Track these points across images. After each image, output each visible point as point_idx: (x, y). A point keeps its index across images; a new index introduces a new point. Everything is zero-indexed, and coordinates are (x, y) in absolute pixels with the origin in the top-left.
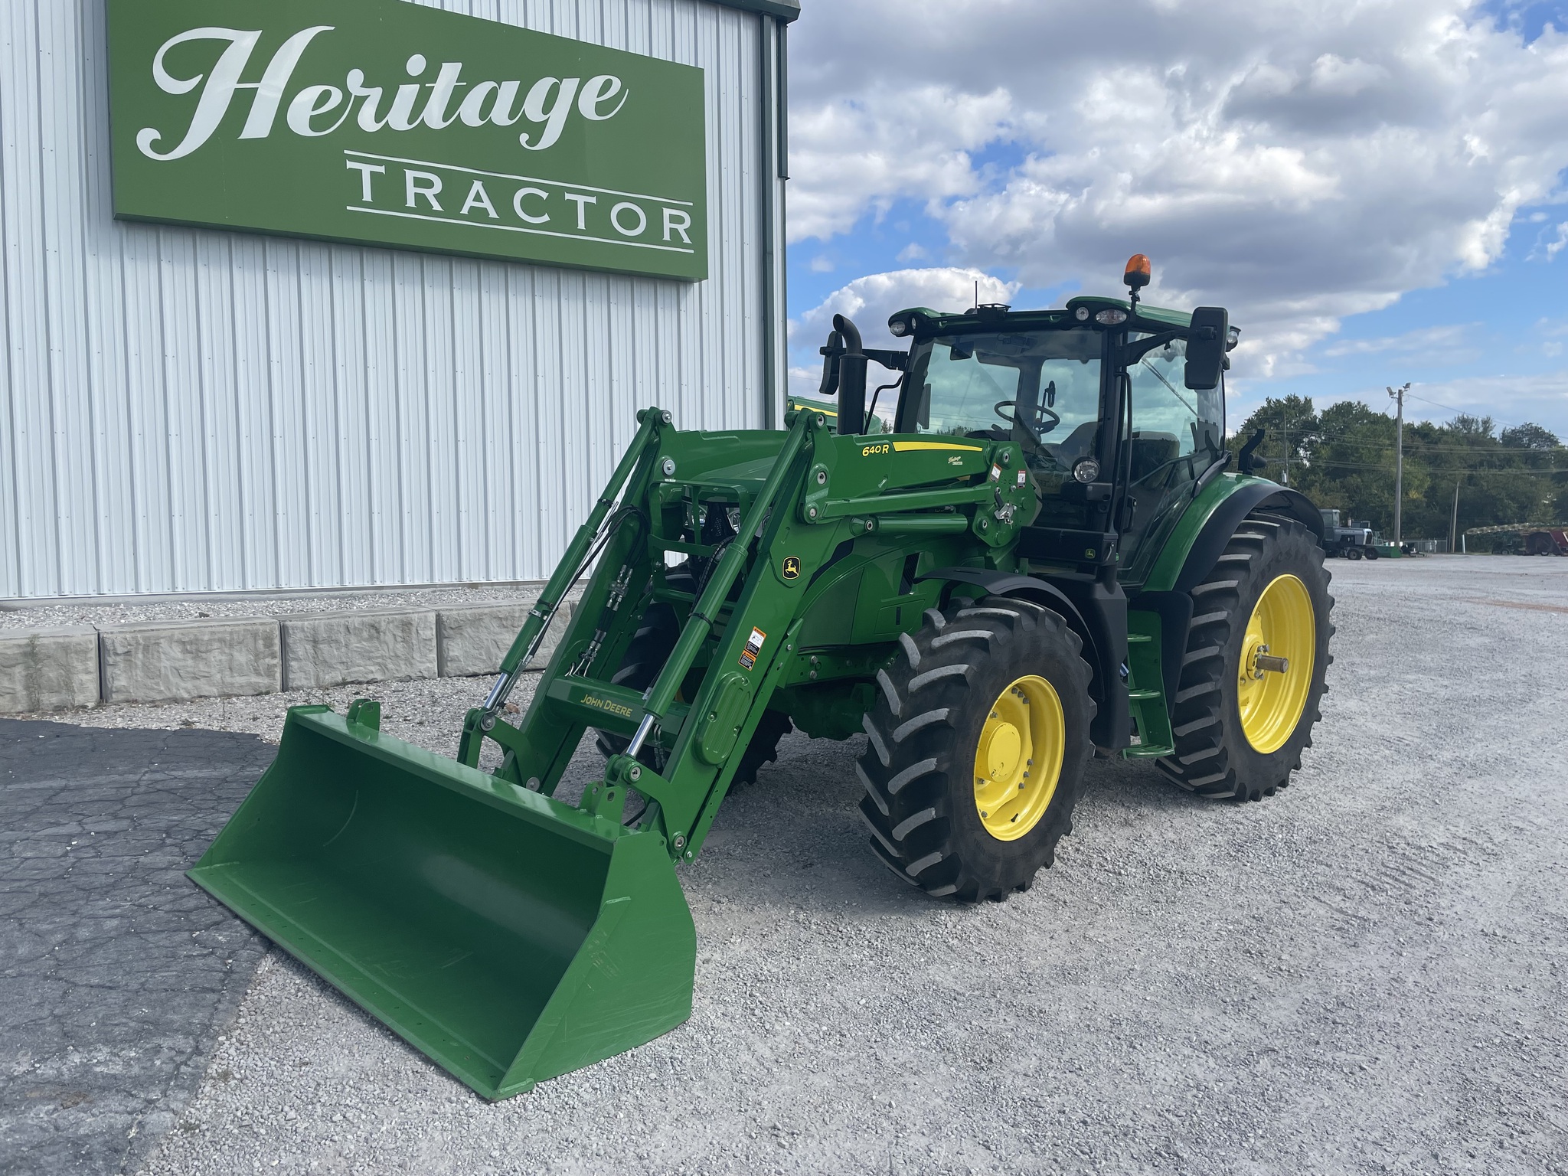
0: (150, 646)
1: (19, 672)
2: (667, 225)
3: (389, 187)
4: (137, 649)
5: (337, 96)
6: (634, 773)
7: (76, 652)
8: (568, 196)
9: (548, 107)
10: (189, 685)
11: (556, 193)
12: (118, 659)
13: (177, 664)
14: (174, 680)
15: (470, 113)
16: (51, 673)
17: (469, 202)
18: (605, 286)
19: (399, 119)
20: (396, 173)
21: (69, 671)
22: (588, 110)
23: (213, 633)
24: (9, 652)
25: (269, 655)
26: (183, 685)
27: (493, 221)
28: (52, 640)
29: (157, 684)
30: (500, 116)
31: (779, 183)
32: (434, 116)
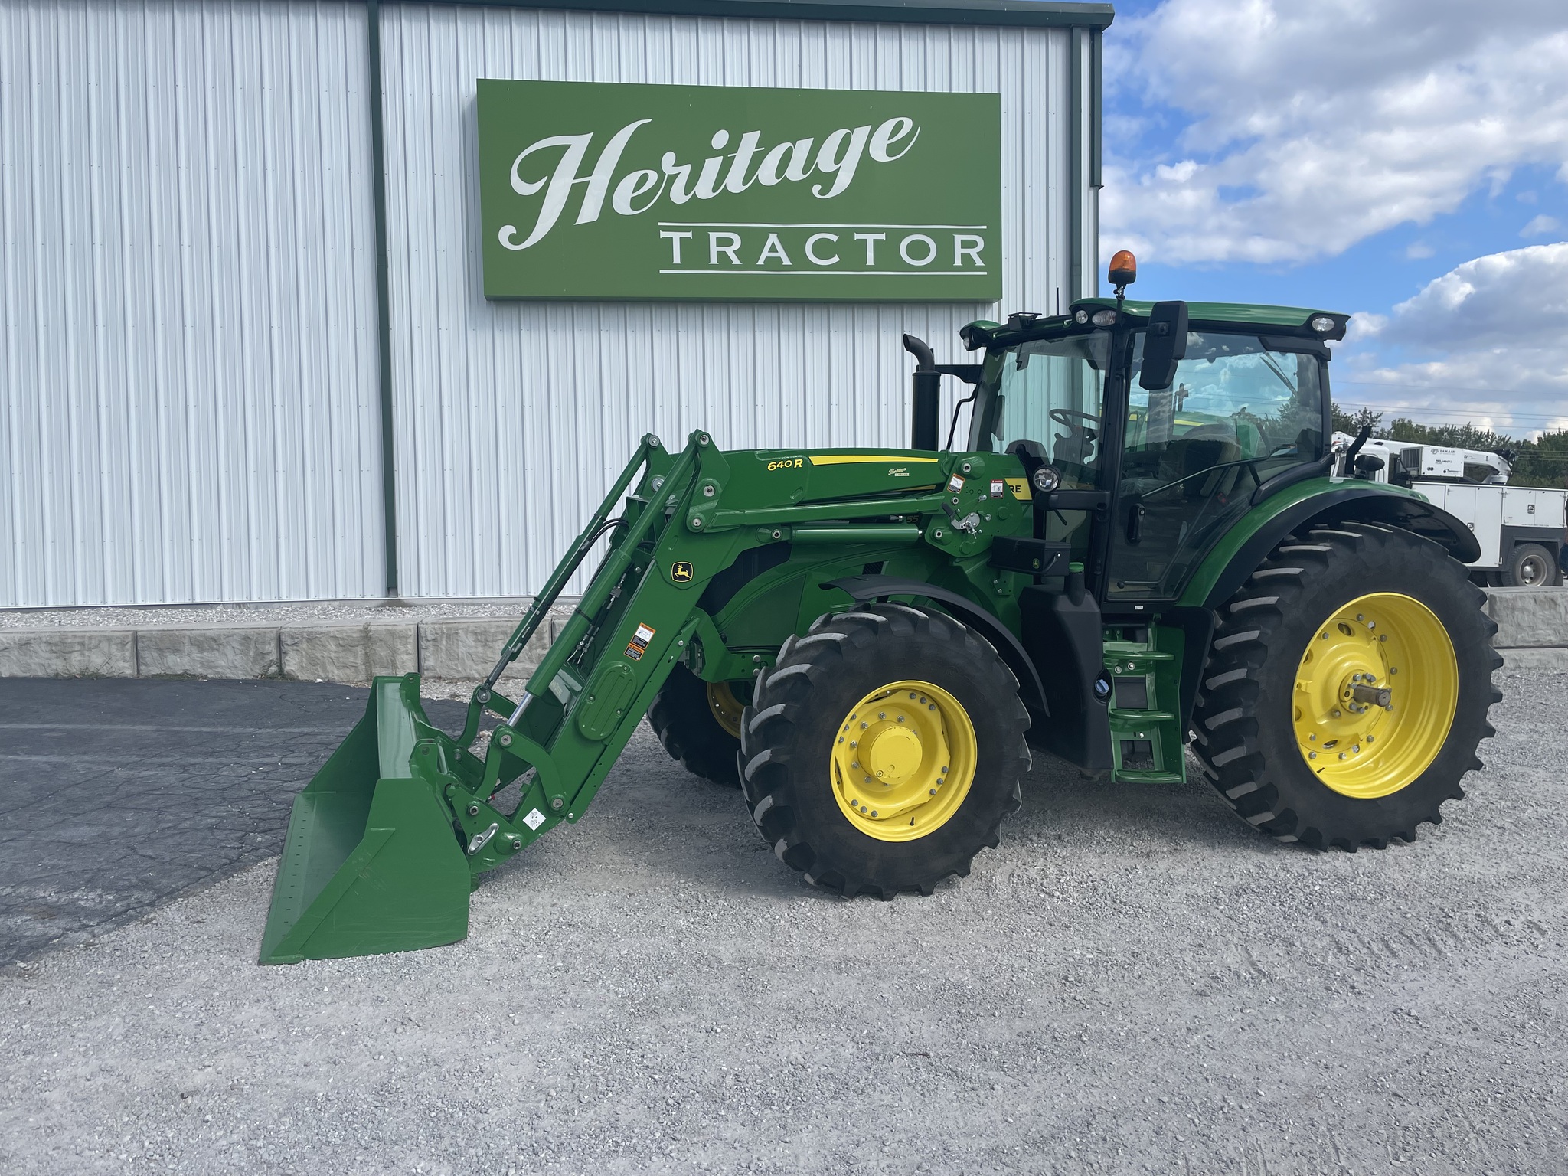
0: (451, 635)
1: (360, 650)
2: (958, 250)
3: (695, 250)
4: (442, 637)
5: (653, 177)
6: (505, 740)
7: (400, 637)
8: (857, 236)
9: (839, 157)
10: (479, 667)
11: (846, 235)
12: (428, 644)
13: (472, 651)
14: (468, 662)
15: (767, 175)
16: (382, 653)
17: (766, 253)
18: (899, 316)
19: (704, 190)
20: (702, 236)
21: (394, 651)
22: (879, 154)
23: (498, 626)
24: (355, 635)
25: (540, 647)
26: (475, 667)
27: (787, 268)
28: (384, 627)
29: (456, 665)
30: (794, 173)
31: (1092, 192)
32: (735, 183)
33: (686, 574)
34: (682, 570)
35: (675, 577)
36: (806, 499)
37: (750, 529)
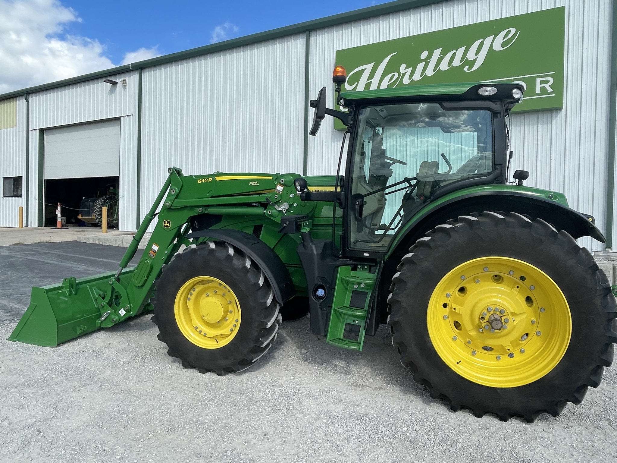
2: (539, 86)
9: (478, 53)
15: (444, 65)
22: (497, 48)
30: (457, 63)
33: (168, 225)
34: (167, 223)
35: (164, 226)
36: (214, 195)
37: (192, 207)
